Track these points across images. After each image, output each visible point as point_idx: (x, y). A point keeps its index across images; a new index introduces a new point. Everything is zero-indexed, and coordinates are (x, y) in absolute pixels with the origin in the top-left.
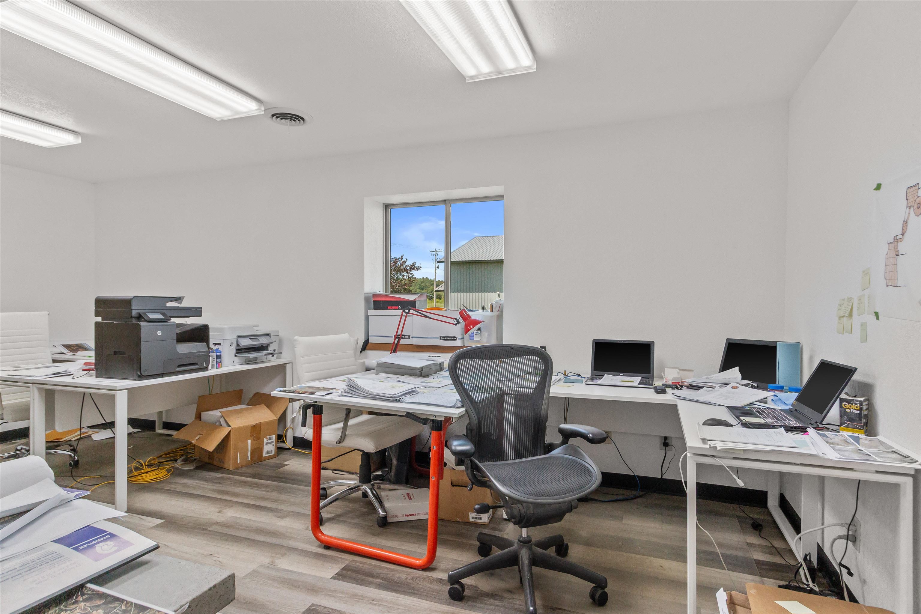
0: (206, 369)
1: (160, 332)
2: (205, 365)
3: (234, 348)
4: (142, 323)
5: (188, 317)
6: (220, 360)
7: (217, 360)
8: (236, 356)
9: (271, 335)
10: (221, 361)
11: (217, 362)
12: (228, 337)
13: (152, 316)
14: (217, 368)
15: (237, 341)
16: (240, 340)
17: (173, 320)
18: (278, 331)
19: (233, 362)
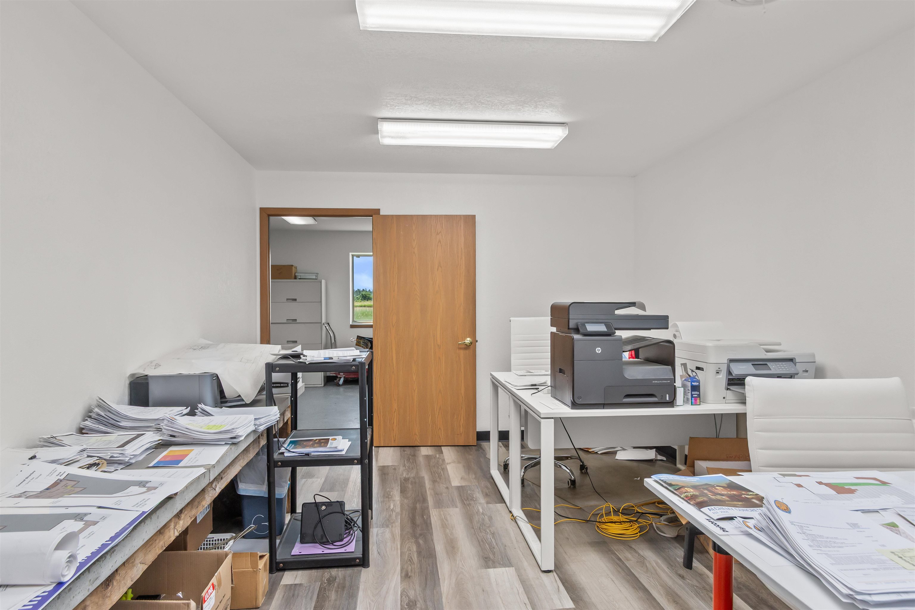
0: (671, 404)
1: (599, 348)
2: (668, 399)
3: (723, 377)
4: (576, 337)
5: (649, 329)
6: (698, 393)
7: (693, 393)
8: (728, 389)
9: (797, 361)
10: (699, 396)
11: (692, 395)
12: (712, 360)
13: (590, 328)
14: (692, 405)
15: (729, 367)
16: (733, 366)
17: (618, 333)
18: (813, 356)
19: (724, 398)
